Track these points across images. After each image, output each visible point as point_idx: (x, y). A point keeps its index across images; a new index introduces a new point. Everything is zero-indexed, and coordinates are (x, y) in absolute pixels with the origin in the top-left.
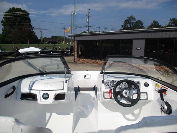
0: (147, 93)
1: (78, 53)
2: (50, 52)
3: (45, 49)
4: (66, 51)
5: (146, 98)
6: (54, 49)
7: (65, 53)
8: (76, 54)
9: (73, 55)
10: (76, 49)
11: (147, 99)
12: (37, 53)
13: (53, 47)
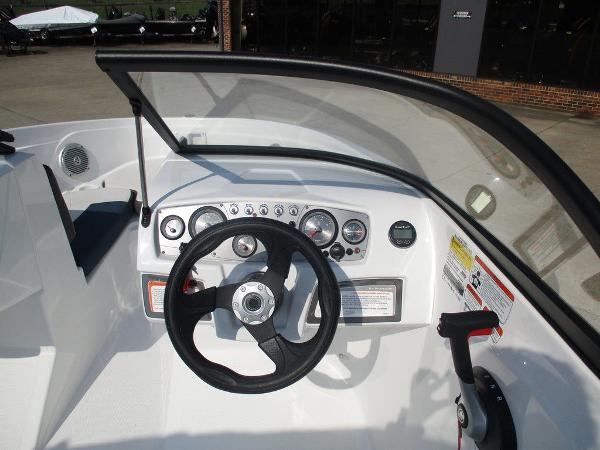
0: (397, 283)
1: (235, 32)
2: (135, 27)
3: (120, 15)
4: (196, 25)
5: (390, 312)
6: (154, 13)
7: (193, 29)
8: (228, 34)
9: (216, 41)
10: (226, 16)
11: (397, 317)
12: (84, 29)
13: (148, 7)
